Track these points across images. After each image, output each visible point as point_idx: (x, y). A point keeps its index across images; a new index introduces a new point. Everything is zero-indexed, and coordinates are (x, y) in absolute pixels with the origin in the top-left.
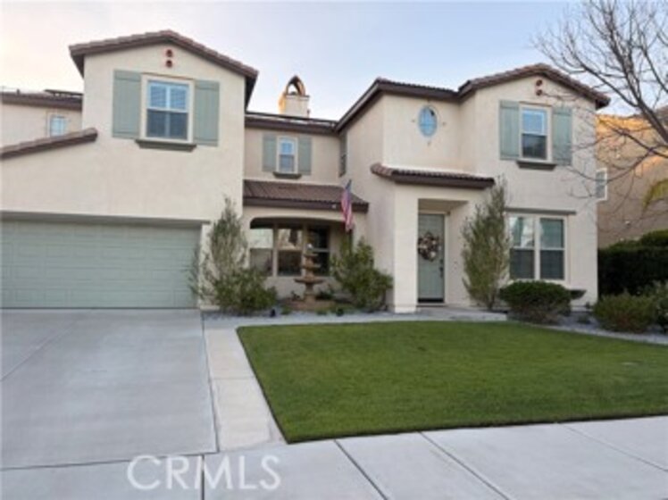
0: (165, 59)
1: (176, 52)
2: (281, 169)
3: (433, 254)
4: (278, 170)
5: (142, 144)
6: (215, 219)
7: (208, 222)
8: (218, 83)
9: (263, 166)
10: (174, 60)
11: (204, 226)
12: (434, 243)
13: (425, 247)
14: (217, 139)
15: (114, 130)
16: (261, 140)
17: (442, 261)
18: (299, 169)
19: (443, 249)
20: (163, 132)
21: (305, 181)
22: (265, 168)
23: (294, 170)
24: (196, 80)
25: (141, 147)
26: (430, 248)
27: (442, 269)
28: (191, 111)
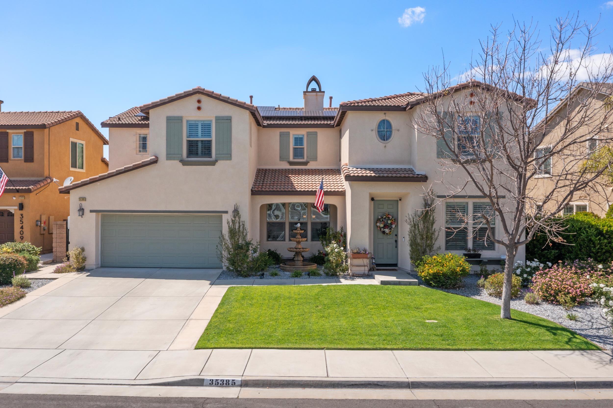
0: (197, 105)
2: (294, 159)
3: (387, 231)
4: (291, 159)
5: (184, 163)
6: (231, 210)
7: (226, 212)
8: (231, 117)
9: (280, 157)
10: (202, 105)
11: (224, 215)
12: (389, 222)
13: (382, 226)
14: (231, 155)
15: (167, 154)
16: (278, 137)
17: (396, 235)
18: (307, 157)
19: (397, 226)
20: (197, 154)
21: (312, 166)
22: (282, 158)
23: (304, 159)
24: (216, 117)
25: (184, 165)
26: (385, 226)
27: (396, 241)
28: (213, 138)
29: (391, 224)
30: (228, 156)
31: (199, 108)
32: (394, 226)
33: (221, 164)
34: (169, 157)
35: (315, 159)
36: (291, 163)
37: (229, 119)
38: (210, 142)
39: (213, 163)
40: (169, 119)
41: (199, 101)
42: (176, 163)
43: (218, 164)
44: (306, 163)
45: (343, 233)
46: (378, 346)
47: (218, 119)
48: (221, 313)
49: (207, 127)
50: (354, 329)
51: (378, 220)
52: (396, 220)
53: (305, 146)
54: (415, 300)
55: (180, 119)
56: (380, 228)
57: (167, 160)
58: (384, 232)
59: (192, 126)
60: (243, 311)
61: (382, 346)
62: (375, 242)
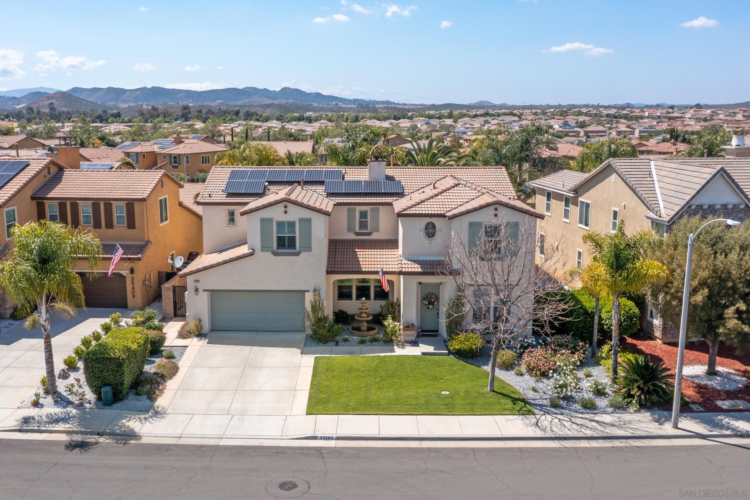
0: (284, 209)
1: (289, 205)
2: (360, 229)
3: (431, 307)
4: (357, 230)
5: (275, 254)
6: (311, 289)
7: (308, 291)
8: (311, 219)
9: (348, 229)
10: (288, 209)
11: (306, 293)
12: (433, 300)
13: (427, 303)
14: (311, 248)
15: (262, 247)
16: (346, 213)
17: (438, 309)
18: (371, 229)
19: (438, 303)
20: (284, 245)
21: (375, 236)
22: (350, 229)
23: (367, 229)
24: (299, 219)
25: (274, 255)
26: (430, 303)
27: (438, 314)
28: (297, 235)
29: (434, 302)
30: (308, 248)
31: (286, 212)
32: (436, 303)
33: (303, 255)
34: (264, 248)
35: (377, 230)
36: (357, 234)
37: (309, 220)
38: (294, 238)
39: (298, 254)
40: (263, 220)
41: (286, 207)
42: (269, 254)
43: (301, 255)
44: (369, 234)
45: (398, 304)
46: (409, 413)
47: (301, 220)
48: (316, 385)
49: (292, 225)
50: (397, 400)
51: (424, 299)
52: (437, 298)
53: (369, 219)
54: (441, 372)
55: (271, 220)
56: (426, 305)
57: (262, 251)
58: (428, 308)
59: (280, 225)
60: (329, 384)
61: (411, 413)
62: (422, 316)
